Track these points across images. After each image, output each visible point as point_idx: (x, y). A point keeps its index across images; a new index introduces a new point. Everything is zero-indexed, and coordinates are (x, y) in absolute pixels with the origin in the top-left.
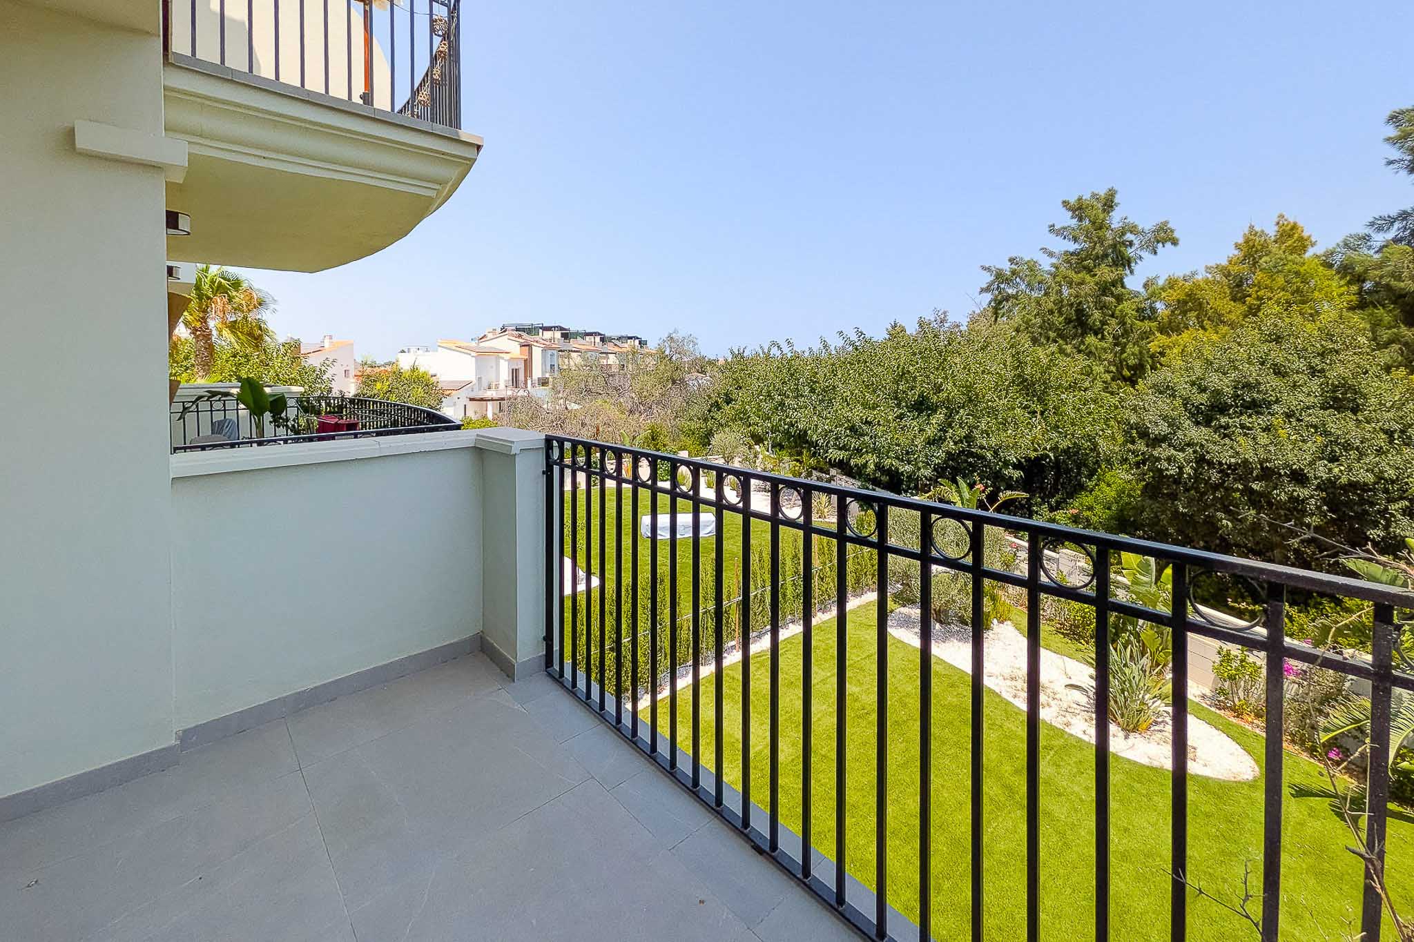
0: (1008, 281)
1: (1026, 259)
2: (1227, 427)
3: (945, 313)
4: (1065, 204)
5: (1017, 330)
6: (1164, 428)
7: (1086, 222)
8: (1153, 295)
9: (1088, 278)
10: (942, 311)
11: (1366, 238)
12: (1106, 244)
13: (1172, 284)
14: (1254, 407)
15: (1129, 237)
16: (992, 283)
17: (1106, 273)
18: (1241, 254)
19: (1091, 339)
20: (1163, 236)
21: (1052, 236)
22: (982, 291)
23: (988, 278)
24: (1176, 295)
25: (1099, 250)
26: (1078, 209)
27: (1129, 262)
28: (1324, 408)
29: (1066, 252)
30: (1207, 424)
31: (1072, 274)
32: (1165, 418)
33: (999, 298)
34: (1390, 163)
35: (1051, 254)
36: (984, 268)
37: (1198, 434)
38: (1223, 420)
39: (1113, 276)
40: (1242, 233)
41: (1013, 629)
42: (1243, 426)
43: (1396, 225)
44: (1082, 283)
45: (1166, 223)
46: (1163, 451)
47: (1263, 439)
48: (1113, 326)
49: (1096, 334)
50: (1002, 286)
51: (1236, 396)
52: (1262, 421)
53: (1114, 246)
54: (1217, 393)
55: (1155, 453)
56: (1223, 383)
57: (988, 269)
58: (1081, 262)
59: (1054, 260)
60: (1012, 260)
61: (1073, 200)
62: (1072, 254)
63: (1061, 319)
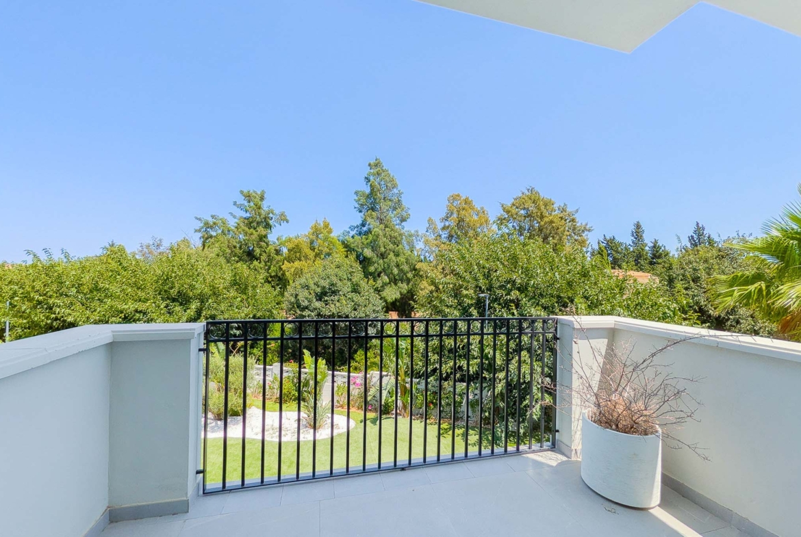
0: (211, 227)
1: (221, 217)
2: (327, 301)
3: (160, 240)
4: (242, 192)
5: (218, 255)
6: (306, 303)
7: (252, 204)
8: (281, 244)
9: (254, 232)
10: (159, 239)
11: (349, 232)
12: (262, 217)
13: (290, 240)
14: (334, 293)
15: (271, 215)
16: (202, 228)
17: (261, 230)
18: (312, 231)
19: (255, 263)
20: (283, 219)
21: (235, 207)
22: (196, 231)
23: (200, 225)
24: (291, 246)
25: (258, 219)
26: (248, 197)
27: (271, 227)
28: (352, 292)
29: (241, 217)
30: (320, 300)
31: (247, 229)
32: (307, 298)
33: (206, 236)
34: (355, 208)
35: (235, 217)
36: (197, 218)
37: (318, 304)
38: (326, 298)
39: (265, 233)
40: (313, 223)
41: (256, 409)
42: (332, 300)
43: (356, 229)
44: (252, 234)
45: (284, 212)
46: (306, 313)
47: (338, 304)
48: (264, 257)
49: (257, 260)
50: (208, 230)
51: (330, 289)
52: (336, 298)
53: (265, 218)
54: (324, 287)
55: (304, 314)
56: (325, 284)
57: (200, 219)
58: (250, 223)
59: (236, 220)
60: (213, 217)
61: (245, 191)
62: (245, 218)
63: (241, 251)
